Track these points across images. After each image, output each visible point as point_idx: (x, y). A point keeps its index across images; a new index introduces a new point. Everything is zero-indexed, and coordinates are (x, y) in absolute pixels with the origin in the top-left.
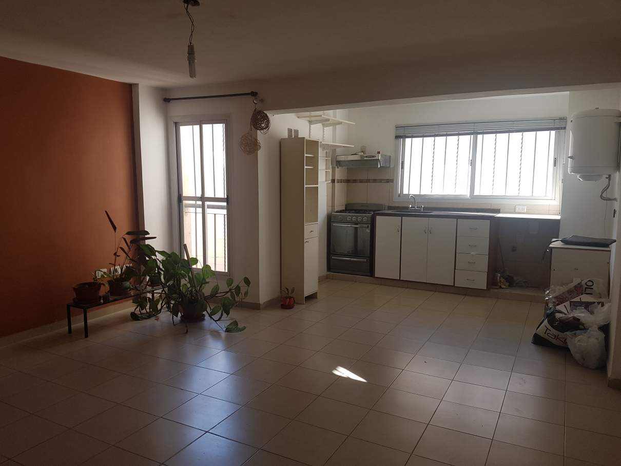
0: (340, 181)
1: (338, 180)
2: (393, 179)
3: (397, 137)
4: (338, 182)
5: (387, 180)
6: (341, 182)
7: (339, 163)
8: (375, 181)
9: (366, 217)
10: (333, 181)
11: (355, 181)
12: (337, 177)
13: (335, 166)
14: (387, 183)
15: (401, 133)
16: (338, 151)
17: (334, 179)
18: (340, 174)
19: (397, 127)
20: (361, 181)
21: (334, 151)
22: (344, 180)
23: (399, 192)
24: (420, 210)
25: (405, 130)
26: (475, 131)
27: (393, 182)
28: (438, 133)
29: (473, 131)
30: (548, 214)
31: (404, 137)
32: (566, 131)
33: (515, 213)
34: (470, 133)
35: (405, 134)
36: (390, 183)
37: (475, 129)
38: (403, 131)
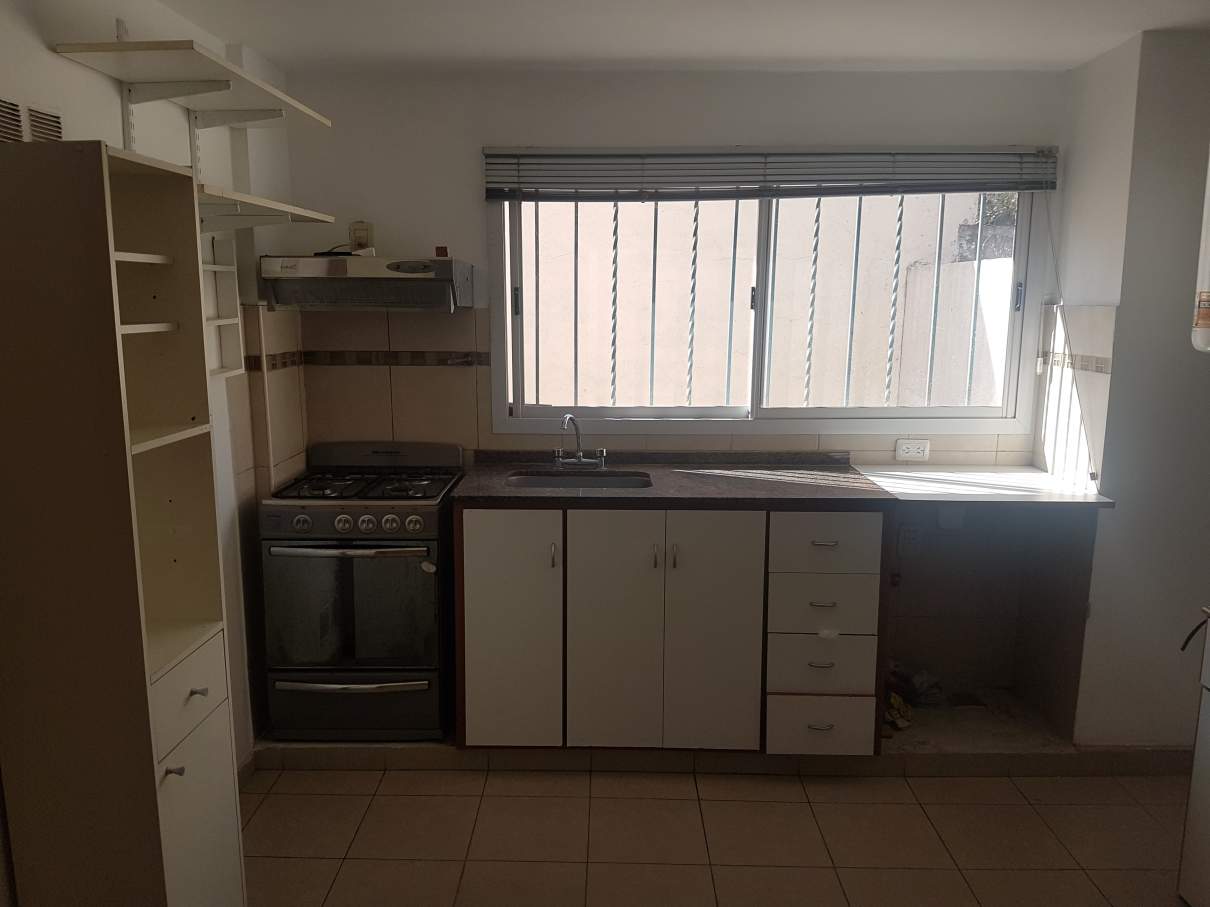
0: (280, 361)
1: (272, 357)
2: (488, 355)
3: (494, 195)
4: (273, 367)
5: (467, 355)
6: (284, 365)
7: (271, 290)
8: (418, 358)
9: (414, 511)
10: (253, 364)
11: (336, 358)
12: (268, 346)
13: (253, 297)
14: (467, 368)
15: (506, 178)
16: (265, 237)
17: (254, 353)
18: (275, 332)
19: (487, 156)
20: (364, 359)
21: (245, 237)
22: (293, 354)
23: (511, 400)
24: (596, 464)
25: (521, 167)
26: (769, 184)
27: (488, 364)
28: (639, 186)
29: (762, 184)
30: (996, 465)
31: (517, 196)
32: (1055, 195)
33: (895, 464)
34: (752, 190)
35: (516, 186)
36: (479, 367)
37: (769, 178)
38: (515, 173)
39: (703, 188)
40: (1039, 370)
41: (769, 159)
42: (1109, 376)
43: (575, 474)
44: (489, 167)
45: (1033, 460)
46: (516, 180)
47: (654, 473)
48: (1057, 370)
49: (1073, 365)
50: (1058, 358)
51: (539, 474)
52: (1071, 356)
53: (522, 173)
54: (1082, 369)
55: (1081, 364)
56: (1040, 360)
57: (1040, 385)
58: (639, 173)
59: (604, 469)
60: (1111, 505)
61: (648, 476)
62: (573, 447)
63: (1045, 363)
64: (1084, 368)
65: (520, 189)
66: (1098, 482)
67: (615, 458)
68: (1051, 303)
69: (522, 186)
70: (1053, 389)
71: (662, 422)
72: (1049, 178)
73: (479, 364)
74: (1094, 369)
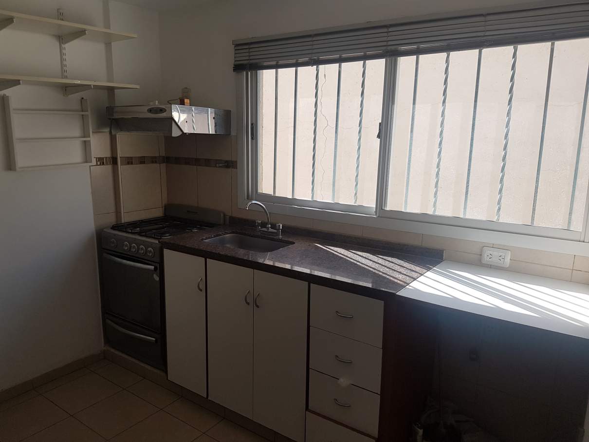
1: (124, 158)
2: (237, 161)
3: (240, 68)
5: (226, 161)
8: (207, 163)
11: (177, 160)
14: (227, 169)
15: (244, 57)
23: (250, 190)
24: (276, 233)
25: (251, 50)
26: (390, 47)
27: (236, 168)
28: (310, 56)
31: (248, 68)
33: (481, 266)
35: (248, 61)
36: (233, 169)
37: (391, 43)
38: (248, 54)
41: (390, 29)
44: (237, 52)
46: (248, 58)
53: (251, 54)
58: (310, 47)
59: (280, 237)
69: (251, 62)
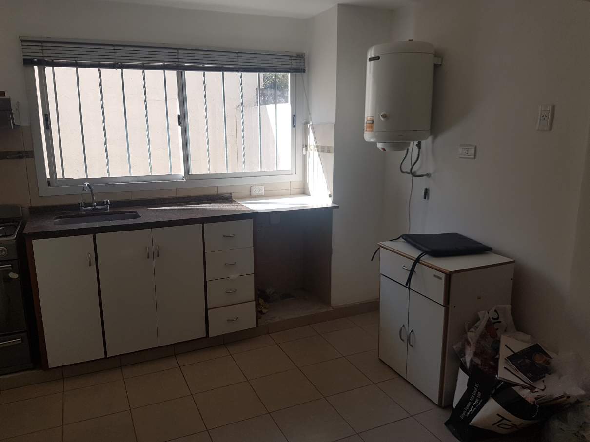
2: (32, 151)
3: (29, 63)
19: (22, 41)
23: (48, 177)
24: (105, 208)
25: (44, 48)
26: (180, 63)
27: (33, 157)
28: (114, 61)
29: (177, 63)
30: (290, 195)
31: (42, 64)
32: (305, 75)
33: (252, 198)
34: (173, 66)
35: (41, 58)
36: (27, 159)
37: (180, 60)
38: (41, 51)
39: (146, 64)
40: (304, 153)
41: (180, 51)
42: (333, 154)
43: (93, 215)
44: (25, 47)
45: (304, 191)
46: (41, 54)
47: (140, 211)
48: (311, 152)
49: (318, 150)
50: (312, 147)
51: (72, 217)
52: (317, 146)
53: (45, 51)
54: (322, 152)
55: (322, 149)
56: (304, 149)
57: (305, 159)
58: (113, 54)
59: (109, 211)
60: (338, 207)
61: (136, 212)
62: (90, 200)
63: (306, 150)
64: (323, 151)
65: (44, 60)
66: (332, 198)
67: (114, 204)
68: (307, 123)
69: (45, 58)
70: (310, 161)
71: (139, 184)
72: (302, 67)
73: (27, 158)
74: (326, 151)
